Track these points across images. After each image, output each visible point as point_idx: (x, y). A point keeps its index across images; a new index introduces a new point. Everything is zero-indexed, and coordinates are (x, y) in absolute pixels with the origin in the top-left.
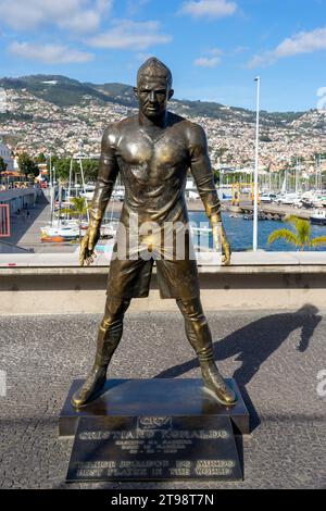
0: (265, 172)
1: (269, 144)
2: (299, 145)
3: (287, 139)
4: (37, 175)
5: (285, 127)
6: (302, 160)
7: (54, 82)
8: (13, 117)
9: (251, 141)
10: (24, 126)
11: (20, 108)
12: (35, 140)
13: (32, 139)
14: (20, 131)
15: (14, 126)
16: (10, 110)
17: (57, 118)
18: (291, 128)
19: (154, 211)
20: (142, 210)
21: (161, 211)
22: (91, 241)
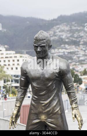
10: (73, 49)
11: (71, 36)
12: (81, 59)
13: (79, 57)
14: (70, 53)
15: (66, 49)
16: (64, 37)
19: (43, 102)
20: (38, 101)
21: (46, 102)
22: (14, 117)
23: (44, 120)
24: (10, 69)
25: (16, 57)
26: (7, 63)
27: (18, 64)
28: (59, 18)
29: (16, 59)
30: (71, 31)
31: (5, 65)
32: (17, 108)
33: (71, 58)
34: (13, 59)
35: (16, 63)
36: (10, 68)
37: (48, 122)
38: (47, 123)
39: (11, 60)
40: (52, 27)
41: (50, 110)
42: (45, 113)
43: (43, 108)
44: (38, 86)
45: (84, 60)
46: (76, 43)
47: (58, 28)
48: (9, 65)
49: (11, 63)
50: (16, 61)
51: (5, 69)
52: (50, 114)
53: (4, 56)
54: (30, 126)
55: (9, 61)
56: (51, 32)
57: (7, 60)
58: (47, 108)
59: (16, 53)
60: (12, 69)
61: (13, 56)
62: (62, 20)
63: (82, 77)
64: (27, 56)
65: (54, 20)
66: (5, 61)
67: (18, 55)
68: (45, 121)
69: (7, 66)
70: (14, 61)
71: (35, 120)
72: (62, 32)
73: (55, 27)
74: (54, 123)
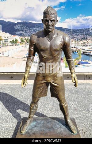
1: (73, 36)
2: (79, 36)
3: (76, 35)
7: (28, 23)
8: (20, 30)
10: (22, 32)
11: (21, 28)
15: (20, 32)
17: (28, 30)
18: (77, 33)
27: (6, 36)
33: (21, 35)
38: (52, 83)
41: (55, 74)
42: (51, 76)
44: (46, 56)
45: (25, 36)
51: (2, 37)
52: (54, 77)
53: (2, 33)
55: (3, 35)
62: (18, 23)
63: (25, 40)
64: (8, 34)
67: (6, 33)
72: (19, 27)
73: (16, 26)
74: (57, 83)
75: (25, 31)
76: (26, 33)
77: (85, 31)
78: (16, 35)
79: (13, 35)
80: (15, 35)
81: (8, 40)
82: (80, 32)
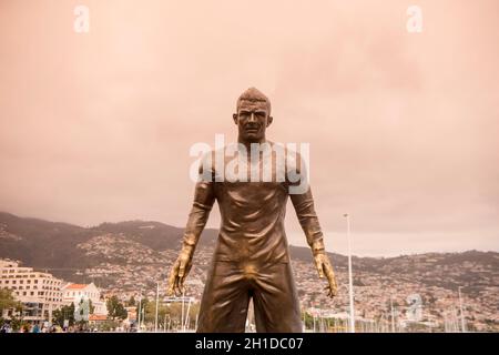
0: (361, 318)
1: (363, 289)
2: (393, 290)
3: (379, 284)
4: (125, 318)
5: (376, 272)
6: (396, 305)
7: (152, 227)
8: (108, 261)
9: (343, 284)
10: (118, 269)
11: (116, 252)
12: (127, 283)
13: (124, 281)
14: (113, 274)
15: (107, 269)
16: (106, 252)
17: (151, 260)
18: (383, 273)
19: (252, 235)
20: (239, 234)
21: (259, 236)
22: (182, 267)
23: (251, 276)
24: (21, 294)
25: (33, 276)
26: (18, 285)
27: (35, 287)
28: (101, 226)
29: (32, 280)
30: (116, 245)
31: (15, 288)
32: (190, 248)
33: (113, 283)
34: (29, 278)
35: (32, 285)
36: (21, 292)
37: (262, 281)
38: (260, 282)
39: (25, 280)
40: (91, 238)
41: (267, 253)
42: (255, 259)
43: (252, 248)
44: (243, 200)
45: (130, 286)
46: (122, 262)
47: (98, 240)
48: (21, 288)
49: (25, 285)
50: (33, 282)
51: (13, 294)
52: (265, 263)
53: (15, 274)
54: (217, 290)
55: (22, 282)
56: (89, 245)
57: (18, 280)
58: (259, 250)
59: (34, 271)
60: (32, 293)
61: (29, 274)
62: (106, 229)
63: (128, 309)
64: (50, 275)
65: (94, 228)
66: (14, 282)
67: (37, 274)
68: (255, 278)
69: (18, 290)
70: (29, 281)
71: (229, 275)
72: (104, 246)
73: (95, 239)
74: (275, 282)
75: (135, 263)
76: (138, 271)
77: (419, 265)
78: (88, 282)
79: (69, 284)
80: (83, 280)
81: (44, 309)
82: (397, 271)
